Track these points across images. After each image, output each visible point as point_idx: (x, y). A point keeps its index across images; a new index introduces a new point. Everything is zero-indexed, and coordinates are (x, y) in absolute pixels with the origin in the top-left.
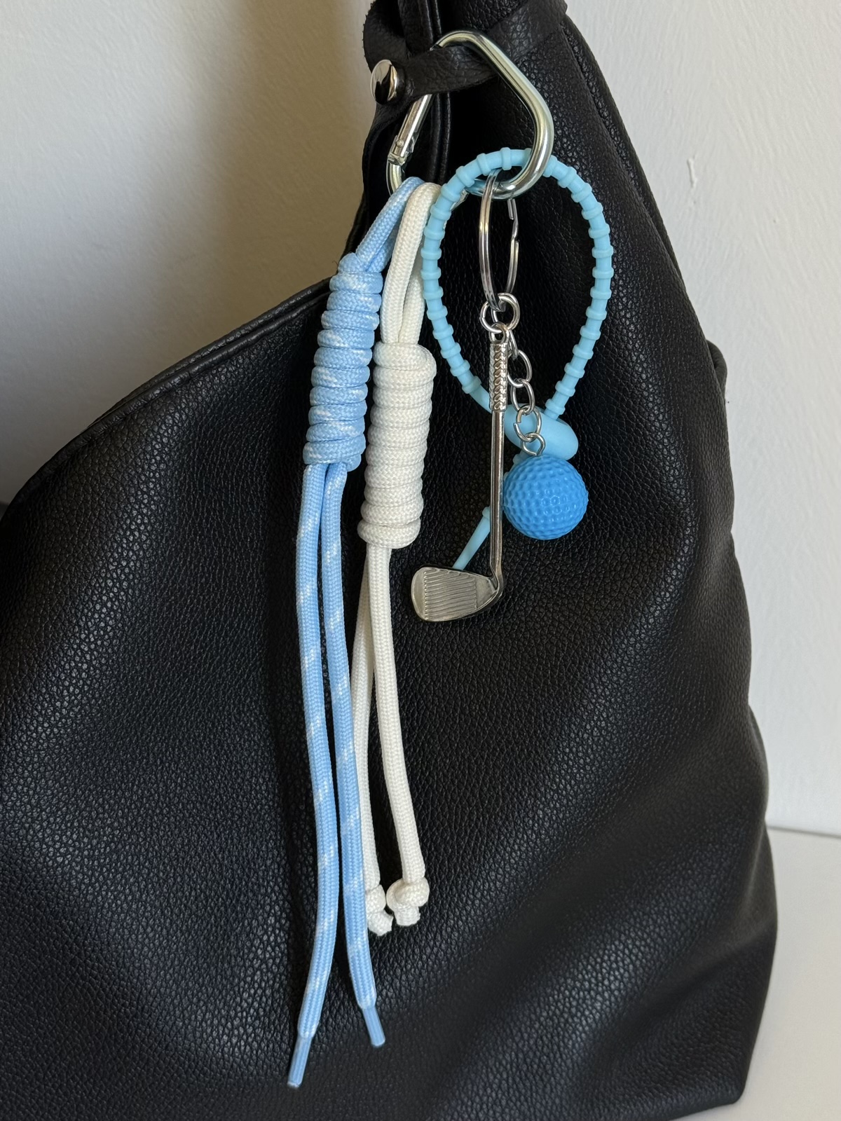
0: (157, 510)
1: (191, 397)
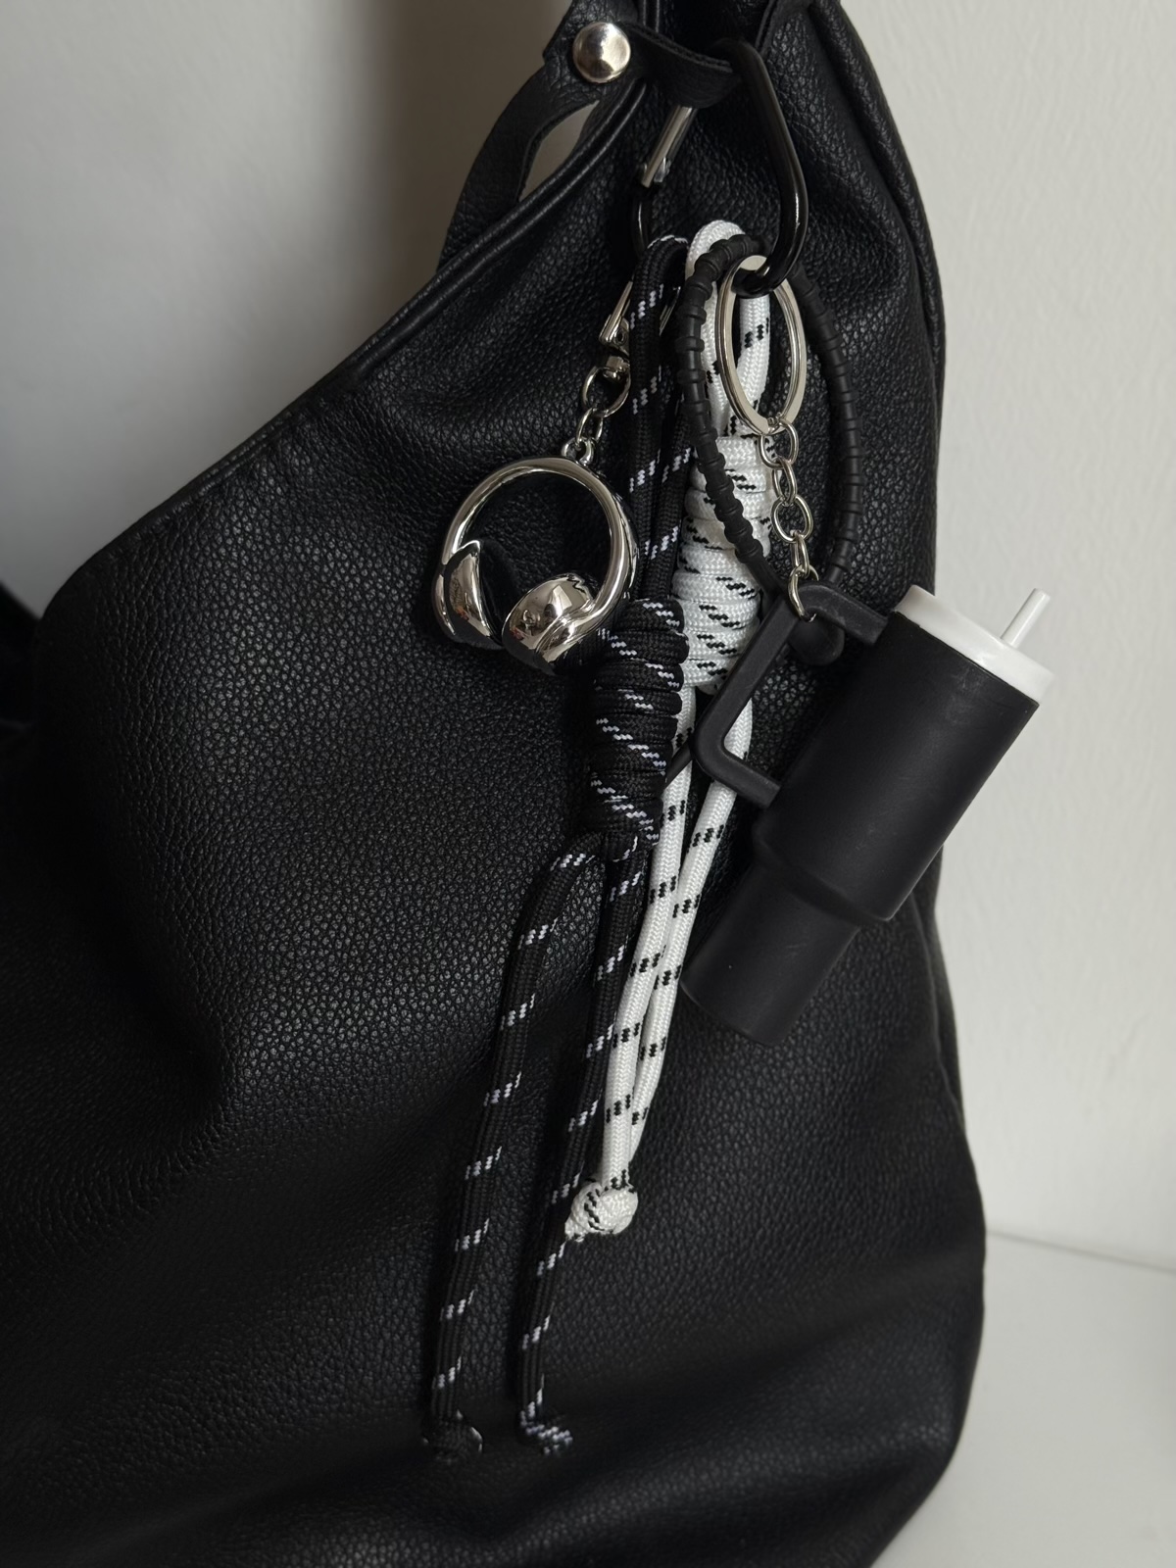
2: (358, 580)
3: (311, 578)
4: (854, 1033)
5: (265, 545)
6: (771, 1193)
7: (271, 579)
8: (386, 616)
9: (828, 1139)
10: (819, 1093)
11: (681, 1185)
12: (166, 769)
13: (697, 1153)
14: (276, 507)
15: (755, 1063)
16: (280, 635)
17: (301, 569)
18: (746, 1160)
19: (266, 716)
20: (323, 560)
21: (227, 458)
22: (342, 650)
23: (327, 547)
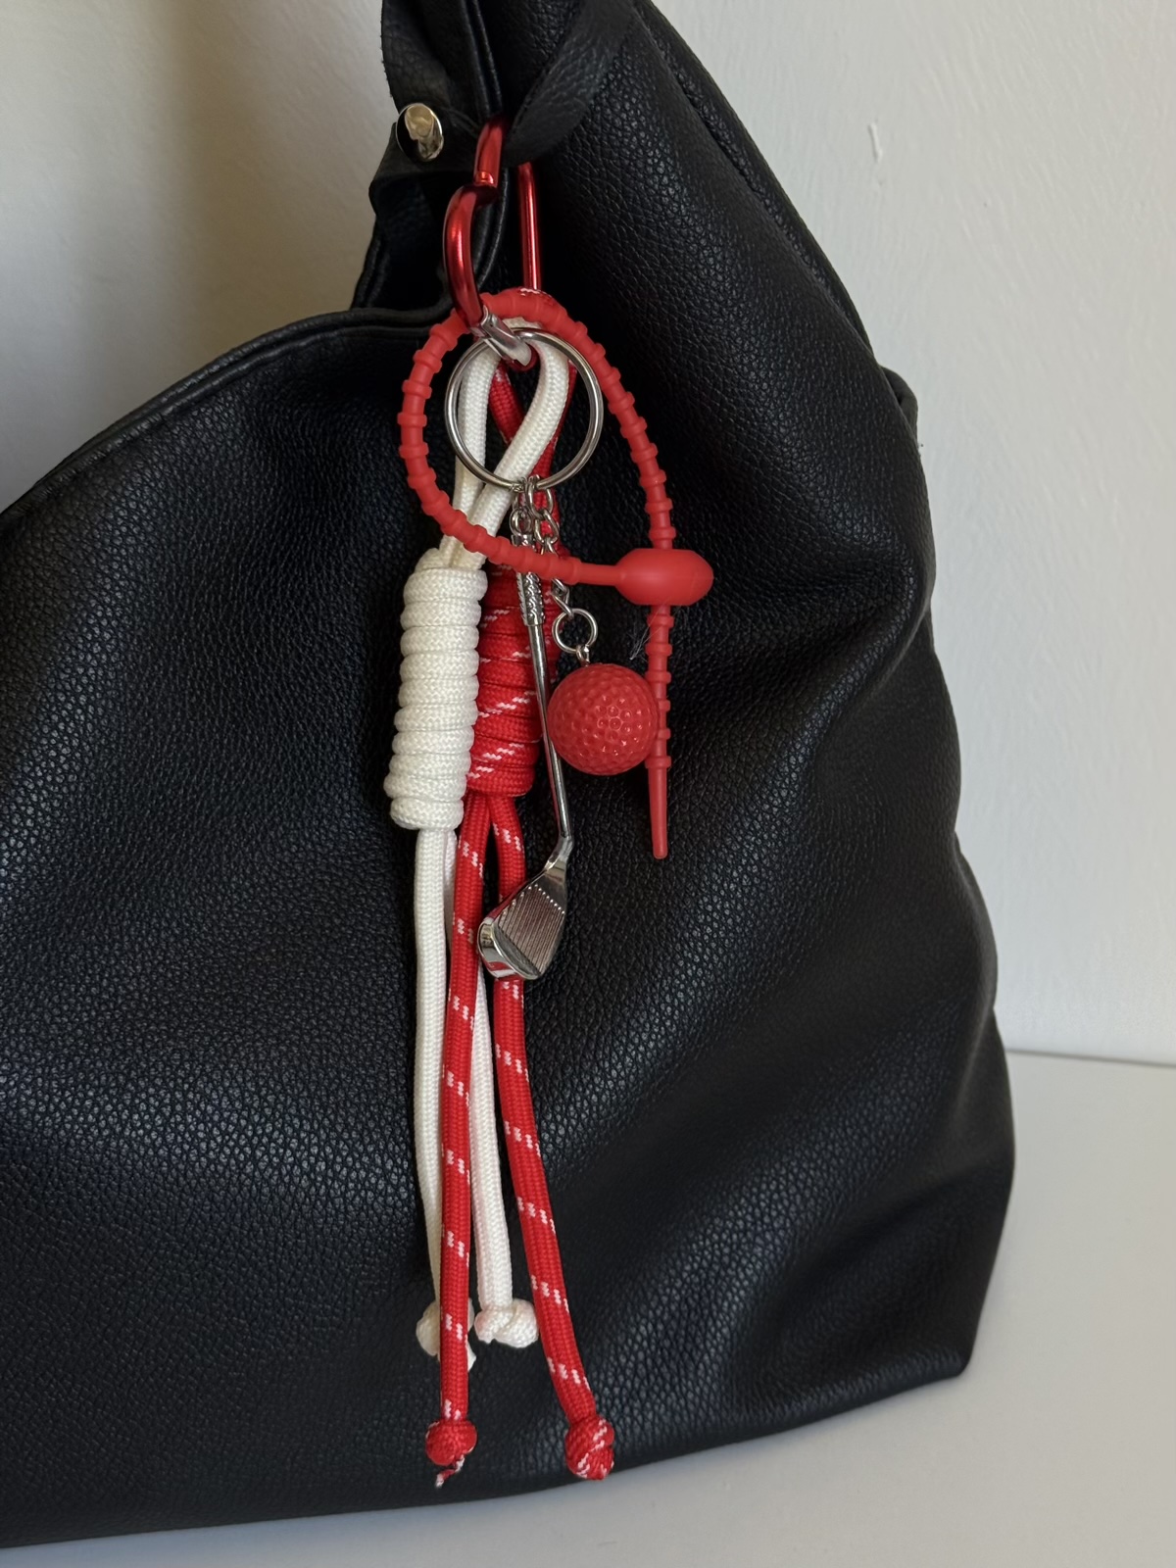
0: (125, 599)
1: (165, 448)
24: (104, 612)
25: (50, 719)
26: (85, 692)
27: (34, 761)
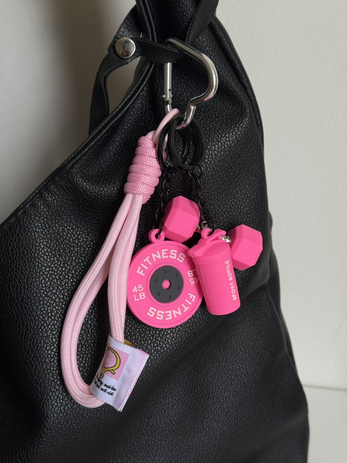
2: (76, 235)
3: (60, 238)
4: (261, 355)
5: (43, 229)
6: (240, 412)
7: (47, 240)
8: (87, 246)
9: (256, 391)
10: (252, 377)
11: (212, 416)
12: (19, 312)
13: (215, 404)
14: (45, 216)
15: (230, 371)
16: (52, 259)
17: (56, 235)
18: (231, 404)
19: (51, 288)
20: (63, 230)
21: (26, 201)
22: (74, 261)
23: (64, 226)
24: (78, 229)
25: (65, 266)
26: (74, 256)
27: (61, 280)
